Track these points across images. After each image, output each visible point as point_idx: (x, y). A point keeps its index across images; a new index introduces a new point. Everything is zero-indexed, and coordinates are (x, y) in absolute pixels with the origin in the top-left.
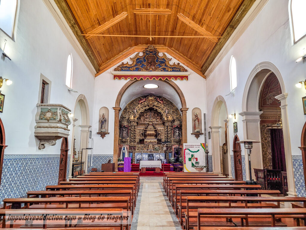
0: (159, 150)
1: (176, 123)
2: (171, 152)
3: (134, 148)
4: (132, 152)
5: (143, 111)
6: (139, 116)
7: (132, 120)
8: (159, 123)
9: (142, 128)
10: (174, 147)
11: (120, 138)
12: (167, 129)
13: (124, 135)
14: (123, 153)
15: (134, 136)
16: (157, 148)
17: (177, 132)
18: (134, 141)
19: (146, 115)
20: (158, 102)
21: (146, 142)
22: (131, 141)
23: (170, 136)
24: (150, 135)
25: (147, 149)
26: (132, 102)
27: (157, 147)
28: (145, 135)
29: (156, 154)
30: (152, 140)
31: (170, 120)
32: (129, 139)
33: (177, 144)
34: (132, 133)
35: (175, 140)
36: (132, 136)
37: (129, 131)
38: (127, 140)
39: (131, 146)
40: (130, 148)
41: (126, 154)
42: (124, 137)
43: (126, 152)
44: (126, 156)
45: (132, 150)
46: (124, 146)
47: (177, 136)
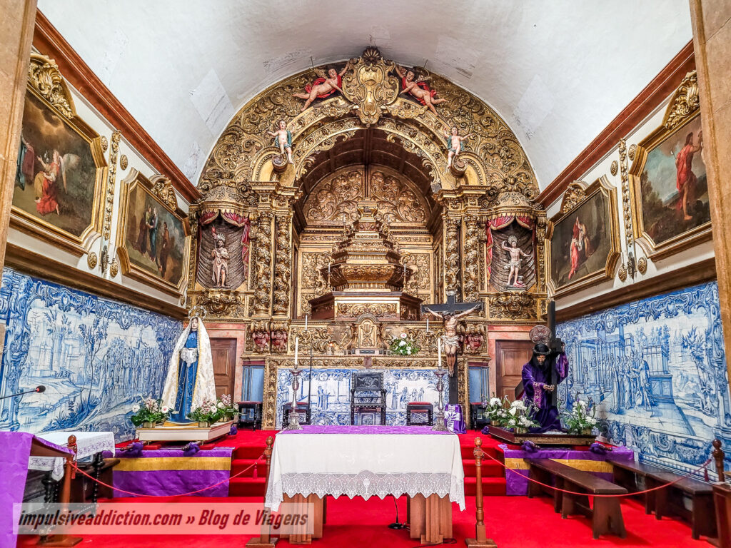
0: (413, 351)
1: (510, 203)
2: (482, 365)
3: (273, 341)
4: (261, 364)
5: (326, 148)
6: (304, 171)
7: (263, 184)
8: (407, 224)
9: (323, 246)
10: (499, 336)
11: (198, 287)
12: (455, 237)
13: (219, 265)
14: (182, 364)
15: (277, 275)
16: (402, 343)
17: (514, 252)
18: (276, 301)
19: (348, 188)
20: (409, 95)
21: (344, 310)
22: (259, 301)
23: (476, 271)
24: (367, 277)
25: (349, 348)
26: (268, 98)
27: (404, 336)
28: (338, 278)
29: (398, 376)
30: (375, 302)
31: (476, 188)
32: (246, 294)
33: (510, 320)
34: (262, 258)
35: (503, 299)
36: (261, 271)
37: (251, 246)
38: (236, 294)
39: (255, 326)
40: (250, 341)
41: (203, 376)
42: (216, 281)
43: (206, 359)
44: (205, 385)
45: (262, 349)
46: (195, 320)
47: (514, 274)
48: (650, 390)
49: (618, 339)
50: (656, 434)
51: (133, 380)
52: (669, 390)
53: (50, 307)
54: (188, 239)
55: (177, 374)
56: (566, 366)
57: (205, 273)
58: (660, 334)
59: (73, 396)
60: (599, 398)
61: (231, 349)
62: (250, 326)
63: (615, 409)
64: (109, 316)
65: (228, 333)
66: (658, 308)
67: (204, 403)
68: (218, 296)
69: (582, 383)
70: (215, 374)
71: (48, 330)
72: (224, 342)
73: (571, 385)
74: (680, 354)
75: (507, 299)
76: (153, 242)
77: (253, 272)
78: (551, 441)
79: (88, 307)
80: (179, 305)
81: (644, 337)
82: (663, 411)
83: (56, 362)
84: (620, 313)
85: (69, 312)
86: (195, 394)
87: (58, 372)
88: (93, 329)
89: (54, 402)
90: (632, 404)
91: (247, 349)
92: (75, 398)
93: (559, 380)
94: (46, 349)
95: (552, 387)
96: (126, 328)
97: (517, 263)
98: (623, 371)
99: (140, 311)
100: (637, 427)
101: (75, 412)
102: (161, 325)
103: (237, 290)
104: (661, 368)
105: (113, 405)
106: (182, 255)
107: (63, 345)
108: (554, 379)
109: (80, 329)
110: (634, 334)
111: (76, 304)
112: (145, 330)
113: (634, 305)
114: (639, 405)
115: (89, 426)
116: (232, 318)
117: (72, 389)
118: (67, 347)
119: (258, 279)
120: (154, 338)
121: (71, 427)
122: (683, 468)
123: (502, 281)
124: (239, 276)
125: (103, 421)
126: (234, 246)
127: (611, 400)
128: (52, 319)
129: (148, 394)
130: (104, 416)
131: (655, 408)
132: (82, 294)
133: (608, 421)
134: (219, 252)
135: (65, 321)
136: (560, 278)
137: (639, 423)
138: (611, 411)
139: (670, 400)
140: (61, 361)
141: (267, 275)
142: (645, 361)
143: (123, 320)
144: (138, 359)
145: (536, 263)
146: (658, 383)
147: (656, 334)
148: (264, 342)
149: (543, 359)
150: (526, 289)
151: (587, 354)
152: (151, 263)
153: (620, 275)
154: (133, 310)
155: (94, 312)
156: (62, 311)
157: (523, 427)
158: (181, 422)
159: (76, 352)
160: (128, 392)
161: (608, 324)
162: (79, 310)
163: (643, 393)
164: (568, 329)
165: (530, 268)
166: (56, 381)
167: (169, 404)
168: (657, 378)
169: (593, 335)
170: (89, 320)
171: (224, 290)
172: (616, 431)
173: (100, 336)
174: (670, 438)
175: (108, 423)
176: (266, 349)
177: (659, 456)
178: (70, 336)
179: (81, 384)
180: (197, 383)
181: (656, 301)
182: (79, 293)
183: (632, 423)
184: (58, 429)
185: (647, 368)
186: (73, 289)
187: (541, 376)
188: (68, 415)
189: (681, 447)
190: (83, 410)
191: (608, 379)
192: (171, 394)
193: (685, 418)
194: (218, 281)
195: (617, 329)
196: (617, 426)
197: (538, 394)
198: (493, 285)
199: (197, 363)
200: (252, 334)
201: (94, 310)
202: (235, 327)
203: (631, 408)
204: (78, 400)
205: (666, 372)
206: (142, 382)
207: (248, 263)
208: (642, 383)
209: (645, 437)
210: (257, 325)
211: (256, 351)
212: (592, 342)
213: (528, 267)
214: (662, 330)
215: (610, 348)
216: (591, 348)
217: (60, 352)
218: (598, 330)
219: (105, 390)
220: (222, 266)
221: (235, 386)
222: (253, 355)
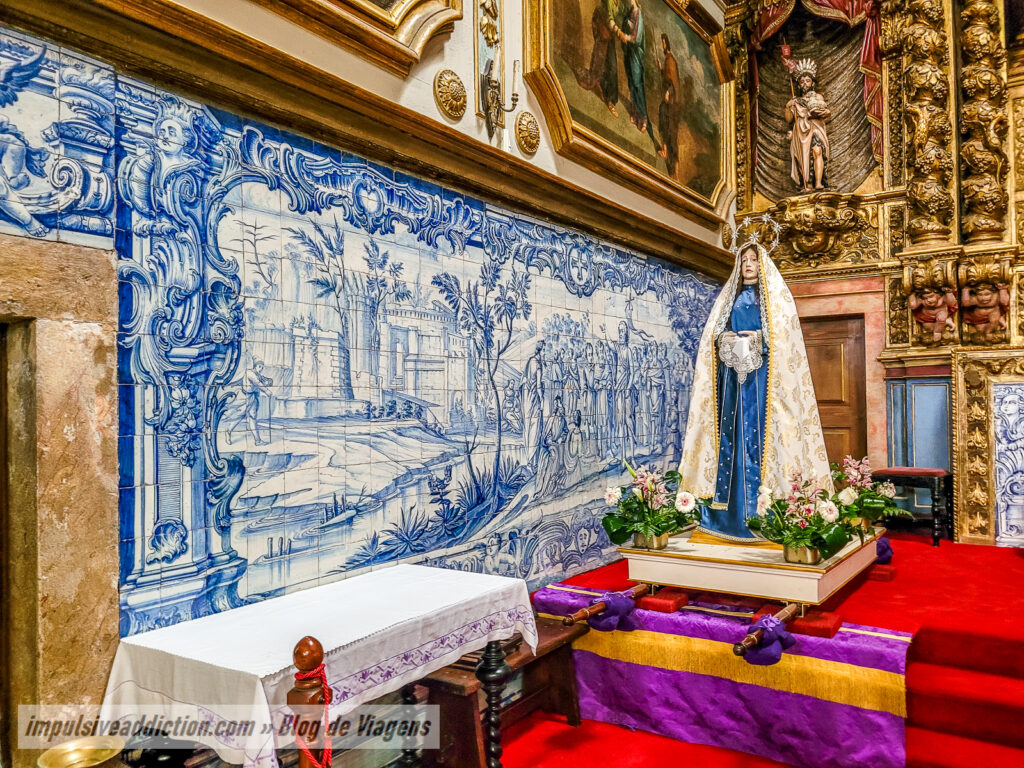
3: (966, 312)
4: (941, 374)
11: (761, 203)
14: (725, 376)
15: (969, 133)
18: (970, 205)
22: (918, 208)
32: (882, 199)
34: (922, 90)
36: (922, 127)
37: (886, 73)
38: (855, 202)
39: (914, 276)
40: (902, 318)
41: (786, 407)
42: (801, 179)
43: (791, 360)
44: (793, 434)
45: (937, 336)
46: (750, 253)
51: (619, 419)
53: (312, 215)
54: (728, 90)
55: (712, 405)
57: (774, 165)
59: (443, 465)
61: (852, 342)
62: (899, 281)
64: (530, 257)
65: (840, 303)
67: (795, 488)
68: (810, 212)
70: (820, 402)
71: (318, 282)
72: (831, 326)
76: (637, 79)
77: (897, 140)
79: (457, 227)
80: (720, 246)
83: (365, 377)
85: (389, 236)
86: (767, 456)
87: (377, 402)
88: (482, 290)
89: (377, 486)
91: (894, 338)
92: (449, 470)
94: (315, 341)
96: (585, 292)
99: (618, 252)
101: (454, 504)
102: (678, 290)
103: (857, 192)
105: (570, 481)
106: (715, 128)
107: (384, 329)
109: (436, 289)
111: (411, 216)
112: (640, 300)
115: (506, 537)
116: (849, 264)
117: (435, 449)
118: (400, 335)
119: (913, 150)
120: (665, 320)
121: (449, 545)
124: (859, 159)
125: (547, 521)
126: (840, 86)
128: (326, 251)
129: (664, 449)
130: (551, 508)
132: (430, 189)
134: (803, 104)
135: (376, 260)
140: (382, 372)
141: (939, 135)
143: (574, 272)
144: (627, 368)
148: (942, 315)
152: (634, 133)
154: (598, 250)
155: (479, 245)
156: (363, 231)
158: (736, 535)
159: (433, 348)
160: (608, 448)
162: (426, 232)
166: (374, 428)
167: (699, 483)
170: (467, 266)
171: (823, 195)
173: (510, 309)
175: (562, 524)
176: (947, 336)
178: (405, 304)
179: (467, 434)
180: (770, 428)
182: (418, 185)
184: (402, 554)
186: (396, 170)
188: (433, 515)
190: (481, 499)
192: (702, 456)
194: (806, 177)
199: (764, 370)
200: (904, 299)
201: (477, 238)
202: (858, 286)
204: (460, 476)
206: (645, 422)
207: (880, 119)
210: (921, 272)
211: (920, 342)
217: (374, 346)
219: (543, 445)
220: (814, 137)
221: (869, 430)
222: (913, 352)
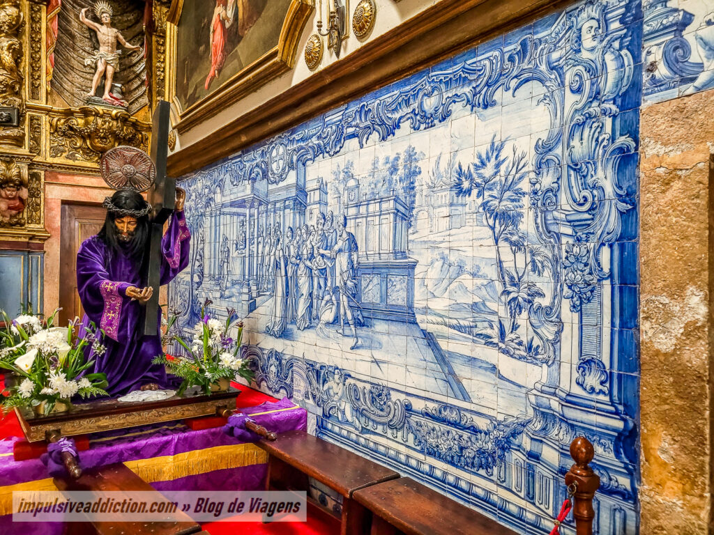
2: (29, 248)
17: (107, 34)
33: (96, 166)
35: (79, 122)
47: (104, 76)
48: (355, 295)
49: (293, 193)
50: (360, 385)
52: (405, 294)
56: (185, 244)
58: (394, 169)
60: (246, 307)
63: (276, 329)
66: (395, 110)
69: (218, 280)
73: (199, 284)
74: (445, 211)
75: (87, 123)
78: (134, 419)
81: (352, 183)
82: (384, 339)
84: (302, 140)
90: (312, 319)
93: (167, 275)
95: (147, 292)
97: (110, 57)
98: (299, 257)
100: (318, 366)
104: (387, 246)
108: (154, 273)
110: (329, 177)
113: (334, 117)
114: (328, 324)
122: (426, 468)
123: (80, 88)
127: (269, 310)
131: (363, 332)
133: (262, 349)
136: (190, 91)
137: (323, 358)
138: (268, 332)
139: (405, 316)
142: (349, 234)
145: (149, 67)
146: (376, 280)
147: (384, 170)
149: (132, 228)
150: (127, 109)
151: (231, 228)
153: (308, 53)
157: (52, 399)
161: (274, 166)
163: (338, 300)
164: (199, 185)
165: (138, 76)
168: (374, 269)
169: (245, 190)
172: (273, 369)
174: (395, 396)
177: (365, 430)
181: (390, 95)
183: (311, 357)
185: (353, 244)
187: (124, 268)
189: (423, 420)
191: (267, 272)
193: (443, 359)
195: (293, 174)
196: (277, 359)
197: (112, 308)
198: (60, 93)
203: (309, 327)
205: (400, 253)
208: (338, 278)
209: (335, 386)
212: (241, 204)
213: (134, 72)
214: (401, 161)
215: (275, 212)
216: (239, 215)
218: (254, 180)
